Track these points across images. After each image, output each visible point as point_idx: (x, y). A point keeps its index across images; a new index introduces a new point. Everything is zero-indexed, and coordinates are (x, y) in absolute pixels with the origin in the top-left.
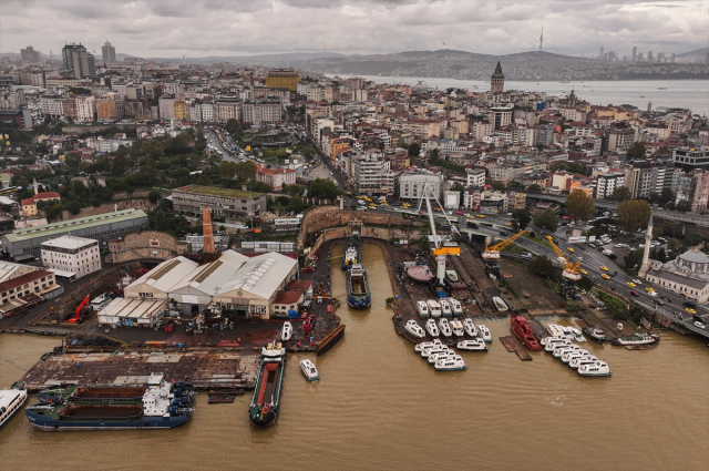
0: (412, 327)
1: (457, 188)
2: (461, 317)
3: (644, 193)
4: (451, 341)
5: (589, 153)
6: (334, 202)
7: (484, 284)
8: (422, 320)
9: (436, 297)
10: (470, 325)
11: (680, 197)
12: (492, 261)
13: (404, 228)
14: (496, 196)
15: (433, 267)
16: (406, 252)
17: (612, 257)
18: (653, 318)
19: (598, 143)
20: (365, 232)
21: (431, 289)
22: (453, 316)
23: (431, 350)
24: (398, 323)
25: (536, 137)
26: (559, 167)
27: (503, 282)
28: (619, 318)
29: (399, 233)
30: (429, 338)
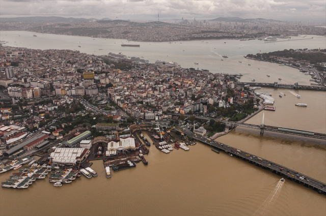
0: (160, 147)
1: (157, 115)
2: (167, 144)
3: (195, 110)
4: (167, 149)
5: (182, 97)
6: (133, 124)
7: (168, 137)
8: (161, 146)
9: (161, 141)
10: (169, 145)
11: (201, 112)
12: (169, 133)
13: (149, 127)
14: (166, 116)
15: (159, 136)
16: (151, 132)
17: (189, 128)
18: (195, 140)
19: (185, 94)
20: (141, 129)
21: (160, 140)
22: (165, 144)
23: (165, 150)
24: (157, 147)
25: (170, 94)
26: (177, 104)
27: (171, 137)
28: (190, 140)
29: (148, 128)
30: (163, 149)
